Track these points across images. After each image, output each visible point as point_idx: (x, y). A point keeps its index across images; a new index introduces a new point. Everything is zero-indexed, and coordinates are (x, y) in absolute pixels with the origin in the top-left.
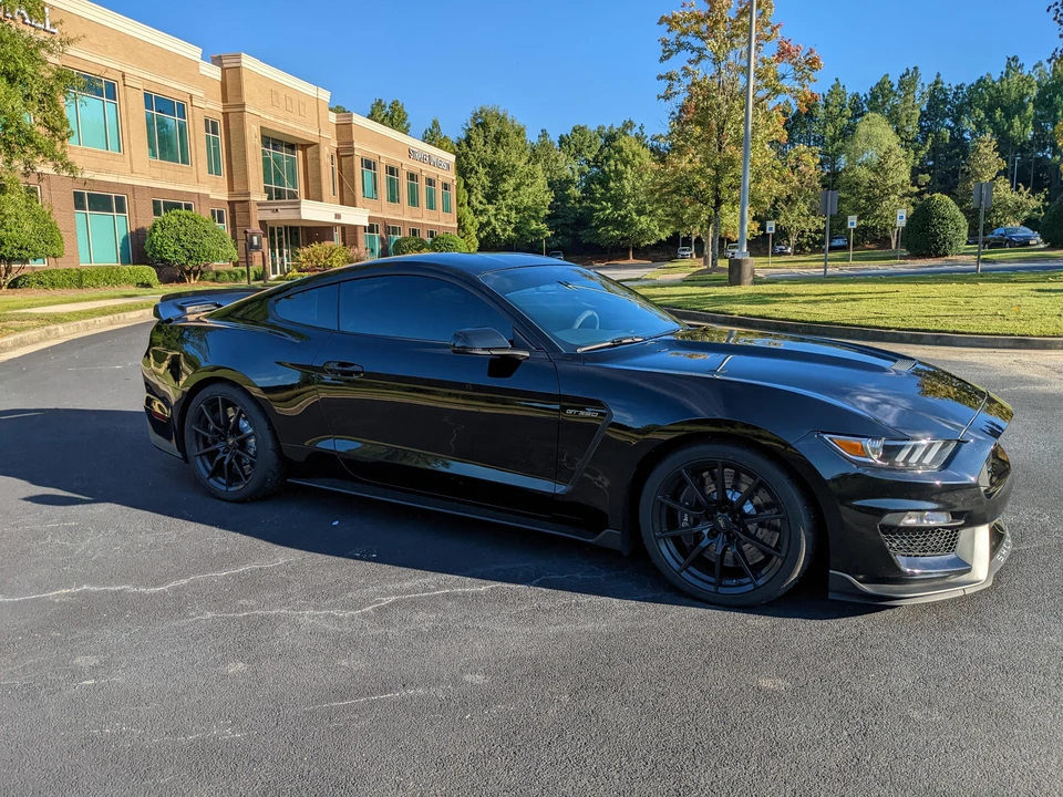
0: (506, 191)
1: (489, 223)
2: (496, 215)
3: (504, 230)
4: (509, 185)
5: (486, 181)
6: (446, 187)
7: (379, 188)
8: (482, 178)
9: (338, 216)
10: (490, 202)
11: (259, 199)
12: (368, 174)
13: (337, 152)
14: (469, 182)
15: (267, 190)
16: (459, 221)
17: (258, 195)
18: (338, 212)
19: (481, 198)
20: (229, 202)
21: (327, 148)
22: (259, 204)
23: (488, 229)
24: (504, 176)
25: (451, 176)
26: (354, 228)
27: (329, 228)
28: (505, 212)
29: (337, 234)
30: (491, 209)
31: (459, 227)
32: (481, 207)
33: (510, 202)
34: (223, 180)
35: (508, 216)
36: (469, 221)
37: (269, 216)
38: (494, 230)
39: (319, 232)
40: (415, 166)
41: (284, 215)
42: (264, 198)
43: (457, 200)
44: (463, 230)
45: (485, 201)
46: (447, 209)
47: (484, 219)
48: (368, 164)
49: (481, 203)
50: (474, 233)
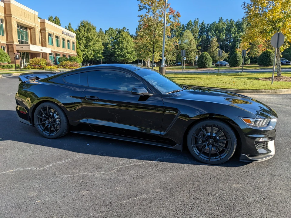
0: (91, 45)
1: (86, 54)
2: (88, 52)
3: (90, 56)
4: (91, 43)
5: (85, 42)
6: (73, 43)
7: (53, 42)
8: (84, 41)
9: (41, 50)
10: (86, 48)
11: (16, 44)
12: (50, 38)
13: (40, 31)
14: (80, 42)
15: (19, 41)
16: (77, 53)
17: (16, 42)
18: (41, 49)
19: (83, 47)
20: (6, 44)
21: (37, 29)
22: (16, 45)
23: (85, 56)
24: (90, 41)
25: (75, 40)
26: (46, 54)
27: (38, 53)
28: (90, 51)
29: (41, 55)
30: (86, 50)
31: (77, 55)
32: (83, 49)
33: (92, 48)
34: (5, 37)
35: (91, 52)
36: (80, 53)
37: (20, 49)
38: (87, 56)
39: (35, 55)
40: (64, 36)
41: (25, 49)
42: (18, 43)
43: (77, 47)
44: (78, 55)
45: (84, 47)
46: (73, 49)
47: (84, 53)
48: (50, 35)
49: (83, 48)
50: (81, 57)
